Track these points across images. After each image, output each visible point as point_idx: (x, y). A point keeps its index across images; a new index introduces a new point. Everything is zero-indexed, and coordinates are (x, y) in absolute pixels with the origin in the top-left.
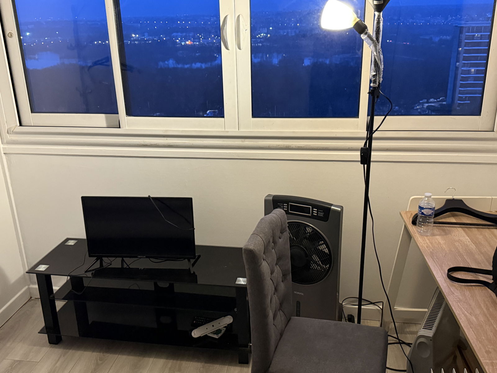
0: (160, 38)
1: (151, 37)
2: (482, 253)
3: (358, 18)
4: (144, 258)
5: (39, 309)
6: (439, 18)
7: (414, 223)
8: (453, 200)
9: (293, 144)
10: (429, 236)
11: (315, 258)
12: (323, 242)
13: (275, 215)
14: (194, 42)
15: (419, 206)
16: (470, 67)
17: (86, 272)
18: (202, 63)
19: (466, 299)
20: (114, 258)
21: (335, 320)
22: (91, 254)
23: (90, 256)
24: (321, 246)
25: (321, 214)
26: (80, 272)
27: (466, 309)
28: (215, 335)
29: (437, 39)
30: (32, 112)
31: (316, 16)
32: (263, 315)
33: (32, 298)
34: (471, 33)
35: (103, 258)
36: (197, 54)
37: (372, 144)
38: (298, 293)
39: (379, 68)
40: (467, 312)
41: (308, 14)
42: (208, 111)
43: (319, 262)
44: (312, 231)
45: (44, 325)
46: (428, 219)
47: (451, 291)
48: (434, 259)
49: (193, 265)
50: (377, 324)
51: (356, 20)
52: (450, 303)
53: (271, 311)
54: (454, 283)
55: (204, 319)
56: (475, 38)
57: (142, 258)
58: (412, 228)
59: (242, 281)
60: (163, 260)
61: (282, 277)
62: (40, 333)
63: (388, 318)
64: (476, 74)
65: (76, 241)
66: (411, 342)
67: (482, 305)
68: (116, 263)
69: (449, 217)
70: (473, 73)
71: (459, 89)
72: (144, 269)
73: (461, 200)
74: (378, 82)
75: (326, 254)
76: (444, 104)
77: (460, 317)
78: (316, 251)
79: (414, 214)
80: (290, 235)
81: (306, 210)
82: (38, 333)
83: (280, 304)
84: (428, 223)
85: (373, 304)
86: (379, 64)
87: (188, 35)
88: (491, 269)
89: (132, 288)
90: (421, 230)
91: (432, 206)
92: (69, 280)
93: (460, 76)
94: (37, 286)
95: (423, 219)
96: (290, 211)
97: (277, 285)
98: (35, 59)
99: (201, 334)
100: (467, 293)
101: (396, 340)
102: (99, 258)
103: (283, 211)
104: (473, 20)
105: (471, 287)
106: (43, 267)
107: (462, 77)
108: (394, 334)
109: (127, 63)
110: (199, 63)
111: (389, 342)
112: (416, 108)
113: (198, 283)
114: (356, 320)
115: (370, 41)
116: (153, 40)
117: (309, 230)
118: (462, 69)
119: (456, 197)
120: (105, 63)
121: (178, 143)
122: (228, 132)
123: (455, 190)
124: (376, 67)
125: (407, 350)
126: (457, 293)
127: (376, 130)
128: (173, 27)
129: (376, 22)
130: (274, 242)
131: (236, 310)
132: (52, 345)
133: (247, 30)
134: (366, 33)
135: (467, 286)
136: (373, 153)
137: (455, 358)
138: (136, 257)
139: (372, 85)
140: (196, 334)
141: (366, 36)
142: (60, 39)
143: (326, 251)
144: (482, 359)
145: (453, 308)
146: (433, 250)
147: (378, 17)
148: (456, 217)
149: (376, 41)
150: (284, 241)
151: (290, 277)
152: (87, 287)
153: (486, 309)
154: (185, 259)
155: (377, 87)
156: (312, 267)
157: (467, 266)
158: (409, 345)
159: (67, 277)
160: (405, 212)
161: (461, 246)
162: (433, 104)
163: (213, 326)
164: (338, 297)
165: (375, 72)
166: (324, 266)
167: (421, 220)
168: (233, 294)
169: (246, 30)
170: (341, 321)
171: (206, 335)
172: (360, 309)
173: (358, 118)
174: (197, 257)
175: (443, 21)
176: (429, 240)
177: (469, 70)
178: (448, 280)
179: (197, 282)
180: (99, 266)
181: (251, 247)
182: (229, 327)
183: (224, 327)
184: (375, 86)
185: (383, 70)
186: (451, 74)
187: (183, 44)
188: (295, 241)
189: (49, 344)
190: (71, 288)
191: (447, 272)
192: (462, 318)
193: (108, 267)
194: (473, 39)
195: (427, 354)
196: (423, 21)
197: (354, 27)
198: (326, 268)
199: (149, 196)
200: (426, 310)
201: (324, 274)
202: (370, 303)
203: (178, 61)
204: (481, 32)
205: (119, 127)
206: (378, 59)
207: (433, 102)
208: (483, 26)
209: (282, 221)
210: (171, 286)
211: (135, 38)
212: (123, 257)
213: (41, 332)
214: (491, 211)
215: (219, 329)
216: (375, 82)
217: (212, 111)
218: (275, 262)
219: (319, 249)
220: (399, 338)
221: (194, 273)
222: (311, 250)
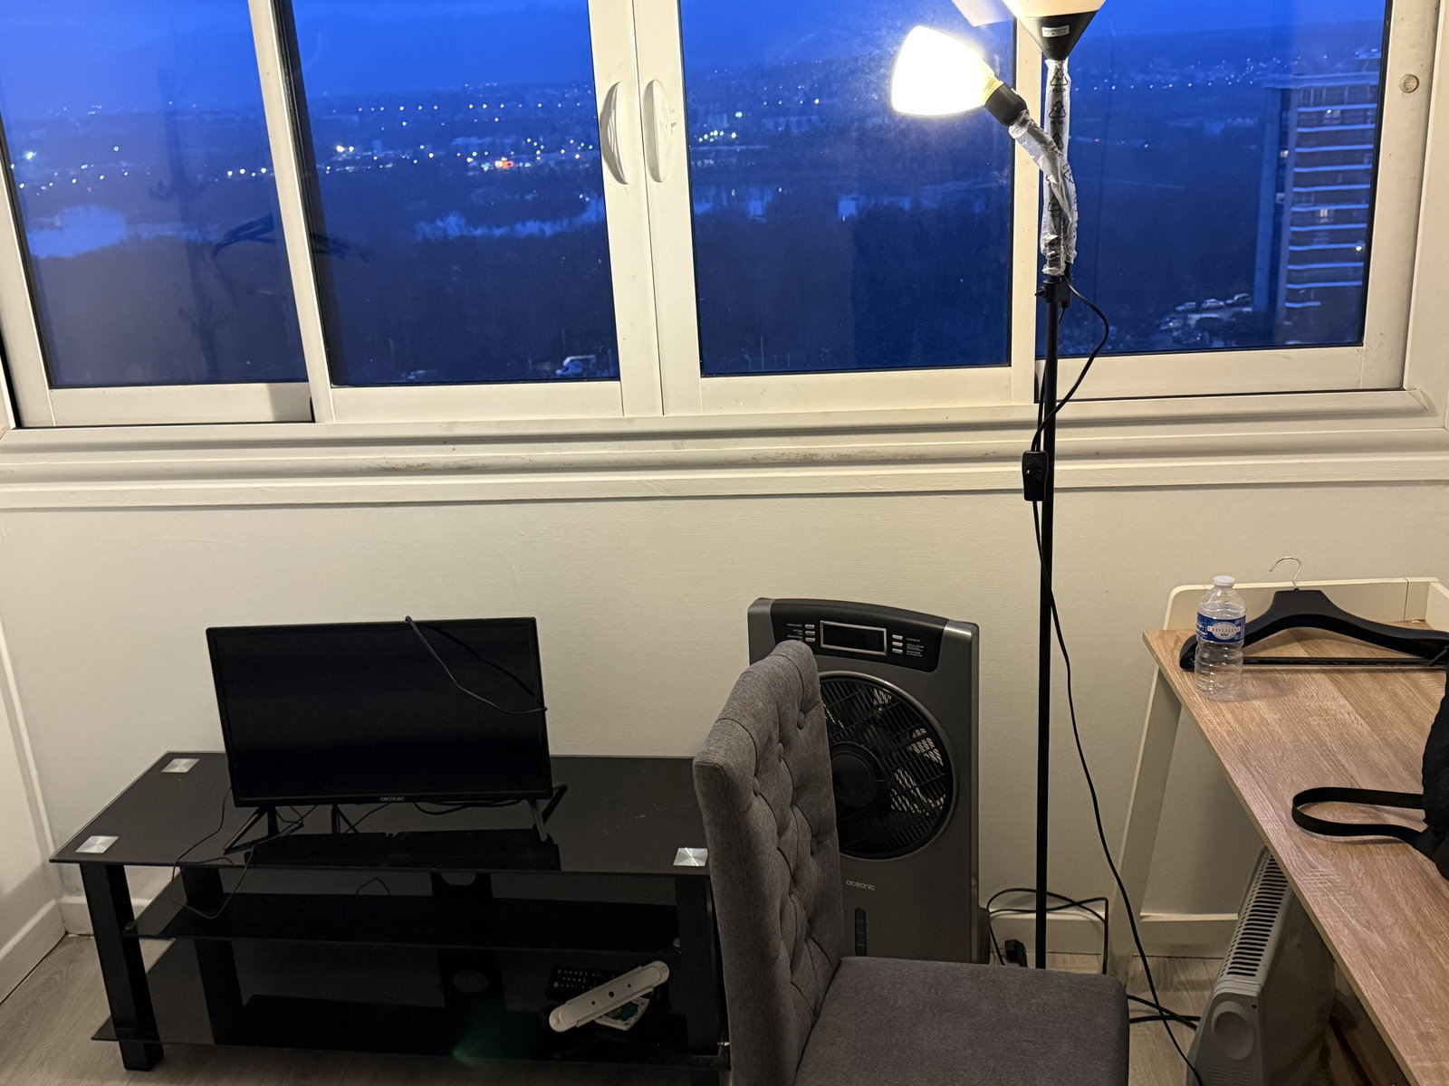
0: (418, 154)
1: (390, 152)
2: (1389, 745)
3: (999, 78)
4: (401, 802)
5: (90, 968)
6: (1219, 69)
7: (1187, 663)
8: (1296, 592)
9: (822, 449)
10: (1232, 701)
11: (904, 778)
12: (923, 731)
13: (782, 660)
14: (517, 161)
15: (1199, 615)
16: (1315, 205)
17: (228, 851)
18: (544, 220)
19: (1353, 883)
20: (309, 807)
21: (971, 962)
22: (241, 799)
23: (238, 804)
24: (919, 743)
25: (916, 650)
26: (209, 853)
27: (1353, 914)
28: (620, 1021)
29: (1216, 128)
30: (52, 386)
31: (872, 77)
32: (760, 956)
33: (70, 935)
34: (1315, 105)
35: (277, 808)
36: (529, 197)
37: (1056, 440)
38: (858, 885)
39: (1064, 223)
40: (1357, 921)
41: (852, 72)
42: (568, 360)
43: (915, 791)
44: (893, 700)
45: (110, 1013)
46: (1227, 652)
47: (1308, 861)
48: (1252, 769)
49: (546, 815)
50: (1092, 966)
51: (995, 84)
52: (1307, 895)
53: (782, 944)
54: (1315, 837)
55: (584, 974)
56: (1325, 122)
57: (394, 802)
58: (1180, 680)
59: (691, 857)
60: (457, 807)
61: (811, 841)
62: (96, 1039)
63: (1123, 945)
64: (1334, 223)
65: (196, 761)
66: (1192, 1014)
67: (1400, 899)
68: (316, 820)
69: (1285, 642)
70: (1326, 220)
71: (1286, 267)
72: (400, 834)
73: (1320, 591)
74: (1066, 262)
75: (933, 766)
76: (1248, 312)
77: (1337, 936)
78: (905, 759)
79: (1184, 640)
80: (827, 714)
81: (873, 641)
82: (93, 1039)
83: (809, 921)
84: (1228, 662)
85: (1077, 907)
86: (1066, 210)
87: (498, 141)
88: (1419, 790)
89: (366, 891)
90: (1209, 684)
91: (1236, 614)
92: (178, 876)
93: (1289, 230)
94: (83, 900)
95: (1212, 653)
96: (823, 646)
97: (797, 867)
98: (52, 227)
99: (578, 1021)
100: (1354, 865)
101: (1152, 1008)
102: (267, 809)
103: (804, 645)
104: (1317, 68)
105: (1363, 848)
106: (98, 842)
107: (1294, 233)
108: (1144, 991)
109: (330, 230)
110: (535, 221)
111: (1132, 1016)
112: (1165, 327)
113: (564, 868)
114: (1031, 955)
115: (1035, 143)
116: (398, 161)
117: (881, 698)
118: (1295, 209)
119: (1303, 584)
120: (263, 236)
121: (488, 458)
122: (631, 420)
123: (1300, 563)
124: (1057, 219)
125: (1187, 1037)
126: (1326, 868)
127: (1067, 399)
128: (455, 119)
129: (1049, 89)
130: (784, 739)
131: (677, 944)
132: (134, 1072)
133: (675, 124)
134: (1024, 123)
135: (1353, 843)
136: (1059, 467)
137: (1325, 1054)
138: (376, 800)
139: (1046, 270)
140: (562, 1020)
141: (1024, 130)
142: (125, 168)
143: (936, 756)
144: (1412, 1061)
145: (1316, 910)
146: (1246, 741)
147: (1056, 74)
148: (1305, 642)
149: (1055, 144)
150: (812, 735)
151: (833, 838)
152: (235, 895)
153: (1412, 909)
154: (519, 799)
155: (1062, 276)
156: (895, 806)
157: (1349, 787)
158: (1188, 1021)
159: (172, 868)
160: (1157, 634)
161: (1328, 725)
162: (1214, 315)
163: (611, 994)
164: (974, 891)
165: (1053, 233)
166: (931, 801)
167: (1206, 655)
168: (667, 897)
169: (673, 125)
170: (987, 961)
171: (593, 1021)
172: (1041, 922)
173: (1010, 366)
174: (555, 793)
175: (1232, 76)
176: (1233, 712)
177: (1313, 212)
178: (1296, 828)
179: (558, 866)
180: (266, 833)
181: (718, 758)
182: (659, 996)
183: (643, 996)
184: (1056, 274)
185: (1076, 225)
186: (1264, 226)
187: (486, 167)
188: (844, 733)
189: (125, 1070)
190: (184, 901)
191: (1290, 804)
192: (1345, 941)
193: (295, 833)
194: (1321, 125)
195: (1244, 1048)
196: (1175, 79)
197: (986, 105)
198: (937, 807)
199: (408, 619)
200: (1234, 917)
201: (931, 825)
202: (1069, 903)
203: (473, 217)
204: (1342, 103)
205: (310, 419)
206: (1063, 197)
207: (1214, 309)
208: (1346, 86)
209: (803, 676)
210: (484, 881)
211: (344, 156)
212: (335, 802)
213: (100, 1036)
214: (1408, 622)
215: (630, 1003)
216: (1055, 261)
217: (580, 357)
218: (790, 799)
219: (914, 752)
220: (1161, 1004)
221: (549, 839)
222: (892, 757)
